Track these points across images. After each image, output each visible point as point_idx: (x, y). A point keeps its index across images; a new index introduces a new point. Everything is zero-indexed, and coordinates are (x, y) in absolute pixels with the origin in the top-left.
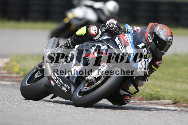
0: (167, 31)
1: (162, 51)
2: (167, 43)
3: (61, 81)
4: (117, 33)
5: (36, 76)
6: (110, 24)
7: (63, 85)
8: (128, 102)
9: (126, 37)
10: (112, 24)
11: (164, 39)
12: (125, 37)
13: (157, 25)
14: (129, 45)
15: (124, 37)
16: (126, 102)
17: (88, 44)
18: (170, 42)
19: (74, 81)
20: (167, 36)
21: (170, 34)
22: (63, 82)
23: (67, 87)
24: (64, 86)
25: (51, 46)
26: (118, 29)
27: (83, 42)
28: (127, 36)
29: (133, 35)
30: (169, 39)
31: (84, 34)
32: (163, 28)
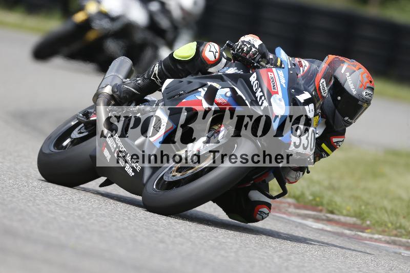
0: (363, 77)
1: (346, 118)
2: (360, 103)
4: (255, 64)
6: (243, 44)
8: (263, 219)
9: (273, 76)
10: (247, 45)
11: (354, 92)
12: (271, 74)
13: (343, 62)
14: (277, 93)
15: (270, 76)
18: (366, 101)
20: (361, 87)
21: (369, 85)
25: (114, 74)
26: (260, 56)
27: (184, 75)
28: (276, 74)
29: (289, 73)
30: (364, 94)
31: (191, 58)
32: (355, 69)
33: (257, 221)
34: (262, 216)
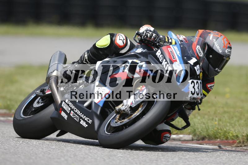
0: (224, 41)
1: (217, 69)
2: (224, 58)
3: (78, 112)
5: (36, 105)
6: (147, 32)
7: (81, 118)
8: (167, 141)
9: (171, 50)
11: (220, 51)
12: (170, 49)
13: (210, 33)
14: (176, 61)
15: (170, 50)
16: (164, 140)
17: (116, 60)
18: (228, 56)
19: (98, 113)
20: (224, 47)
21: (228, 45)
22: (81, 114)
23: (88, 120)
24: (84, 120)
25: (57, 62)
28: (173, 49)
29: (180, 47)
30: (226, 51)
31: (108, 46)
32: (218, 36)
33: (163, 143)
34: (166, 139)
